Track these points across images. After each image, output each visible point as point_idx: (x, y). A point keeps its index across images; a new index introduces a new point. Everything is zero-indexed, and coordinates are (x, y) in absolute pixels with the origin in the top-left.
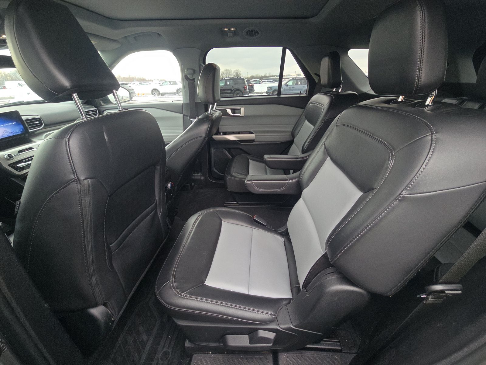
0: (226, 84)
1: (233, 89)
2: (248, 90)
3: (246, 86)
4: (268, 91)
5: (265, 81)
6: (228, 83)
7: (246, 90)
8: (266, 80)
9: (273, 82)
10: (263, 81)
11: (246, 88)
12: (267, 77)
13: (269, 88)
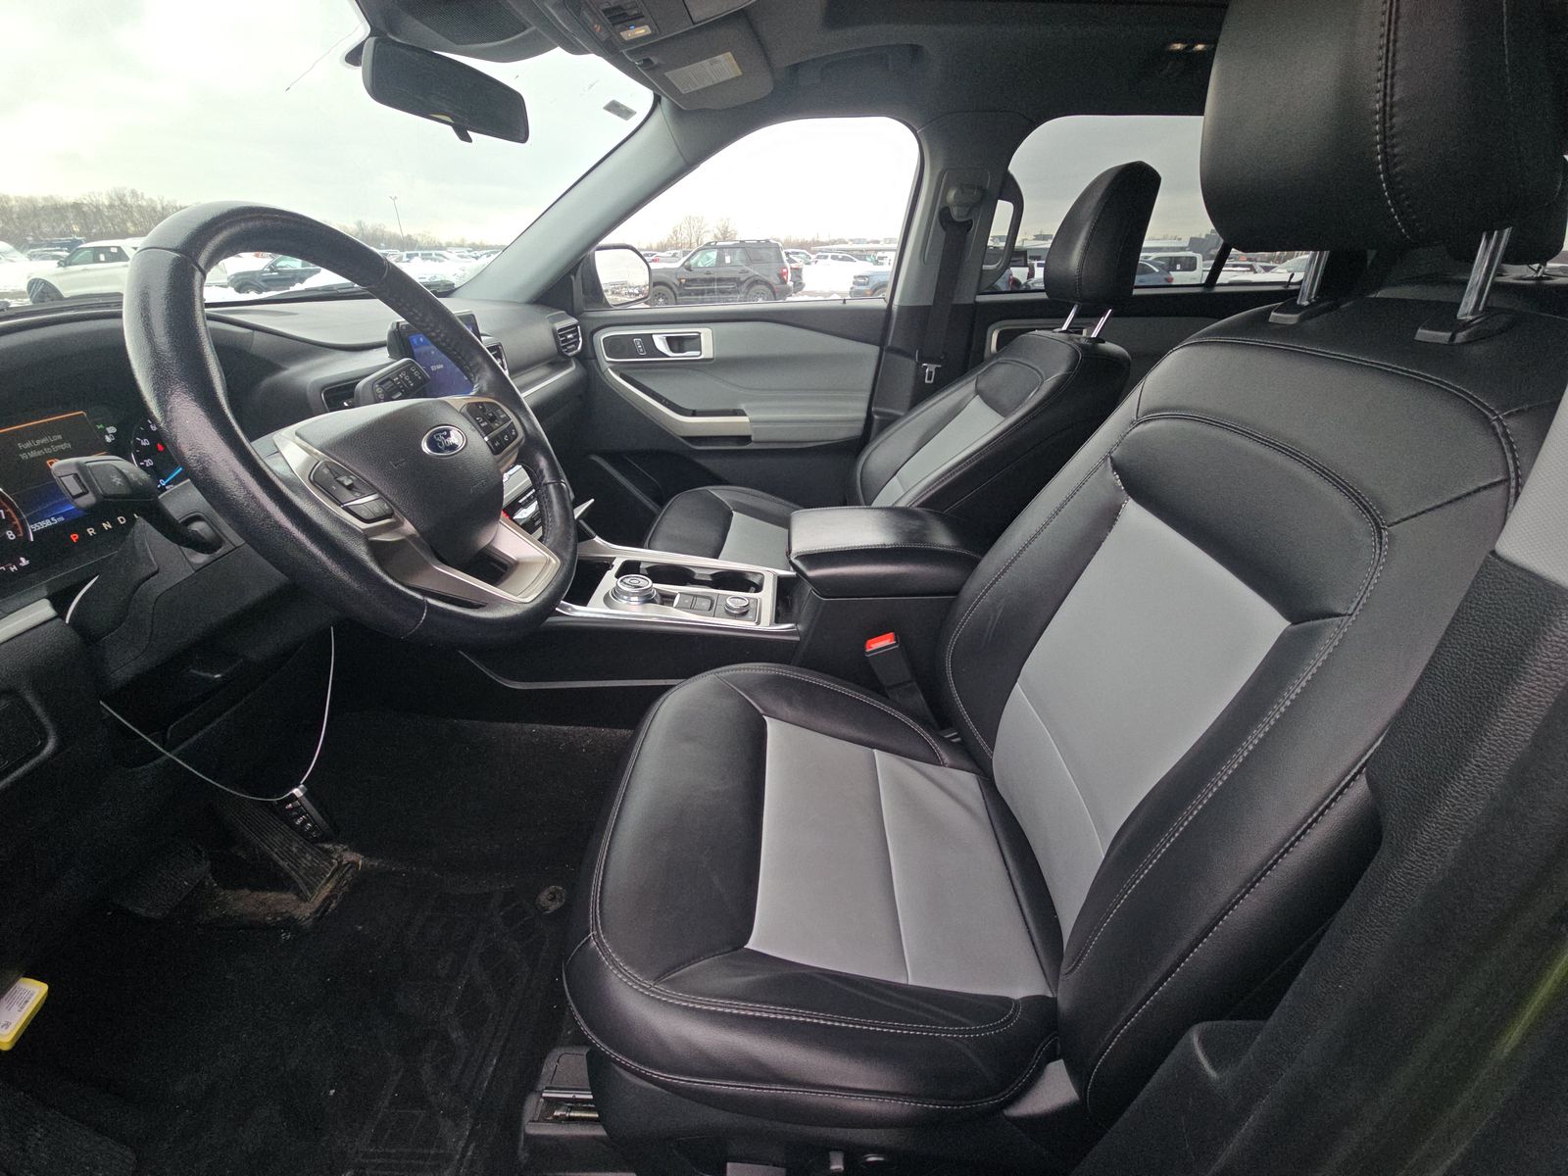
0: (720, 259)
1: (742, 279)
2: (790, 284)
3: (785, 270)
4: (857, 288)
5: (826, 257)
6: (728, 260)
7: (785, 282)
8: (830, 255)
9: (852, 260)
10: (818, 257)
11: (785, 277)
12: (823, 244)
13: (860, 280)
